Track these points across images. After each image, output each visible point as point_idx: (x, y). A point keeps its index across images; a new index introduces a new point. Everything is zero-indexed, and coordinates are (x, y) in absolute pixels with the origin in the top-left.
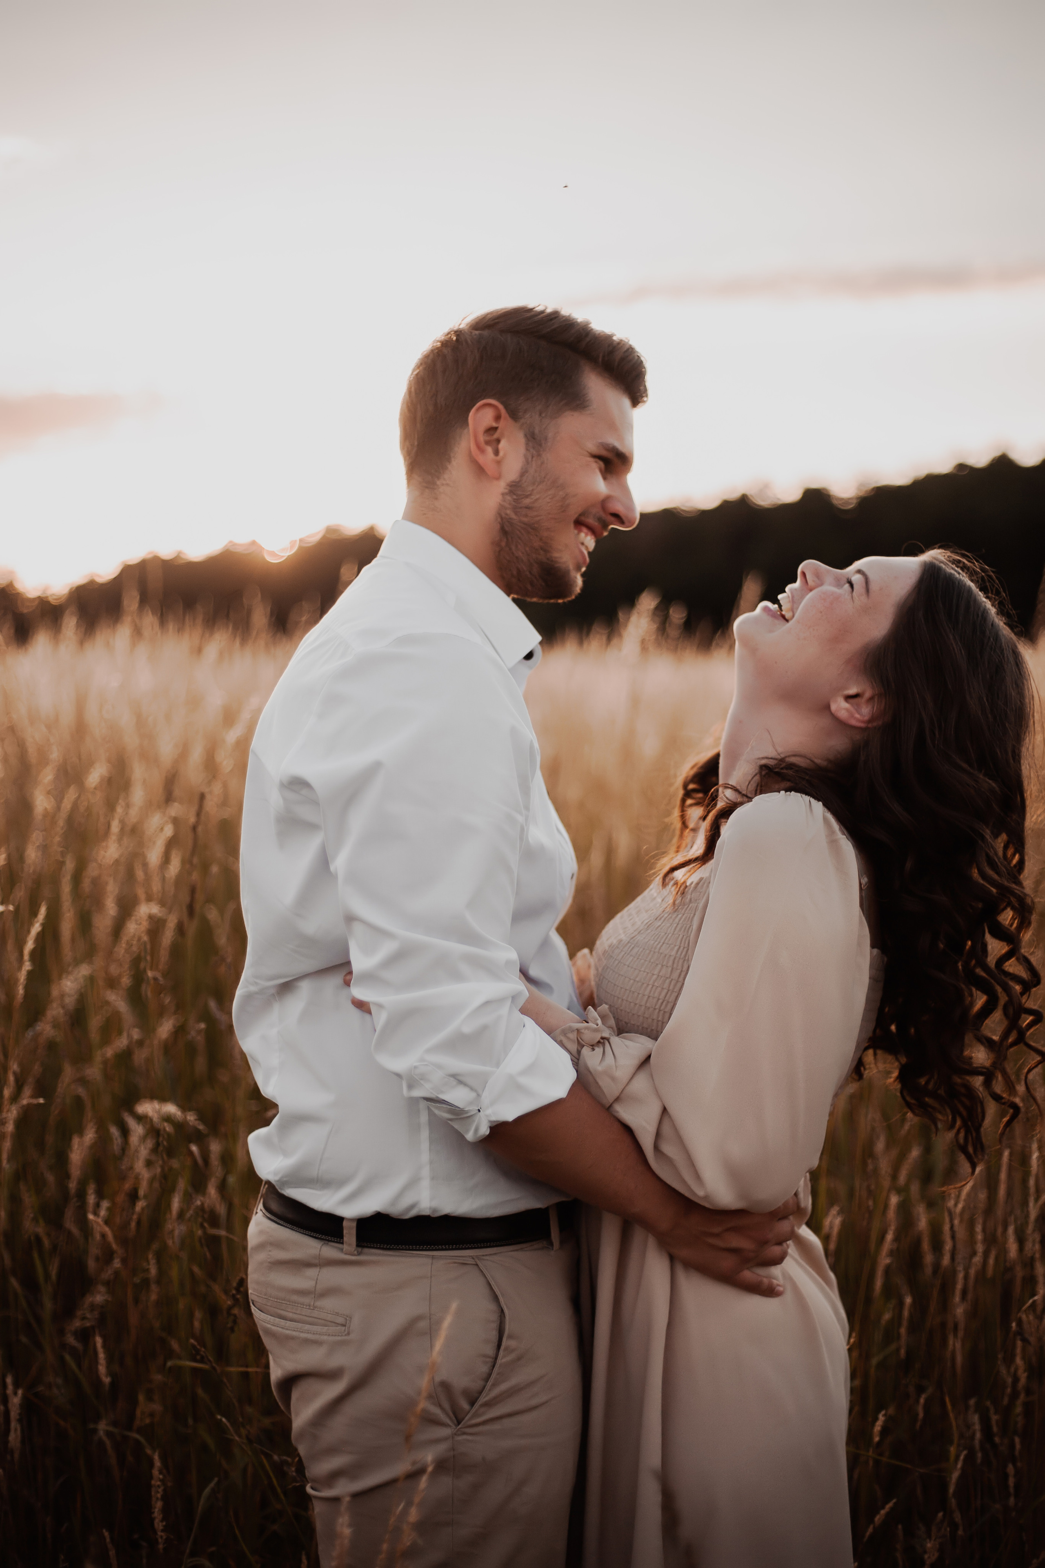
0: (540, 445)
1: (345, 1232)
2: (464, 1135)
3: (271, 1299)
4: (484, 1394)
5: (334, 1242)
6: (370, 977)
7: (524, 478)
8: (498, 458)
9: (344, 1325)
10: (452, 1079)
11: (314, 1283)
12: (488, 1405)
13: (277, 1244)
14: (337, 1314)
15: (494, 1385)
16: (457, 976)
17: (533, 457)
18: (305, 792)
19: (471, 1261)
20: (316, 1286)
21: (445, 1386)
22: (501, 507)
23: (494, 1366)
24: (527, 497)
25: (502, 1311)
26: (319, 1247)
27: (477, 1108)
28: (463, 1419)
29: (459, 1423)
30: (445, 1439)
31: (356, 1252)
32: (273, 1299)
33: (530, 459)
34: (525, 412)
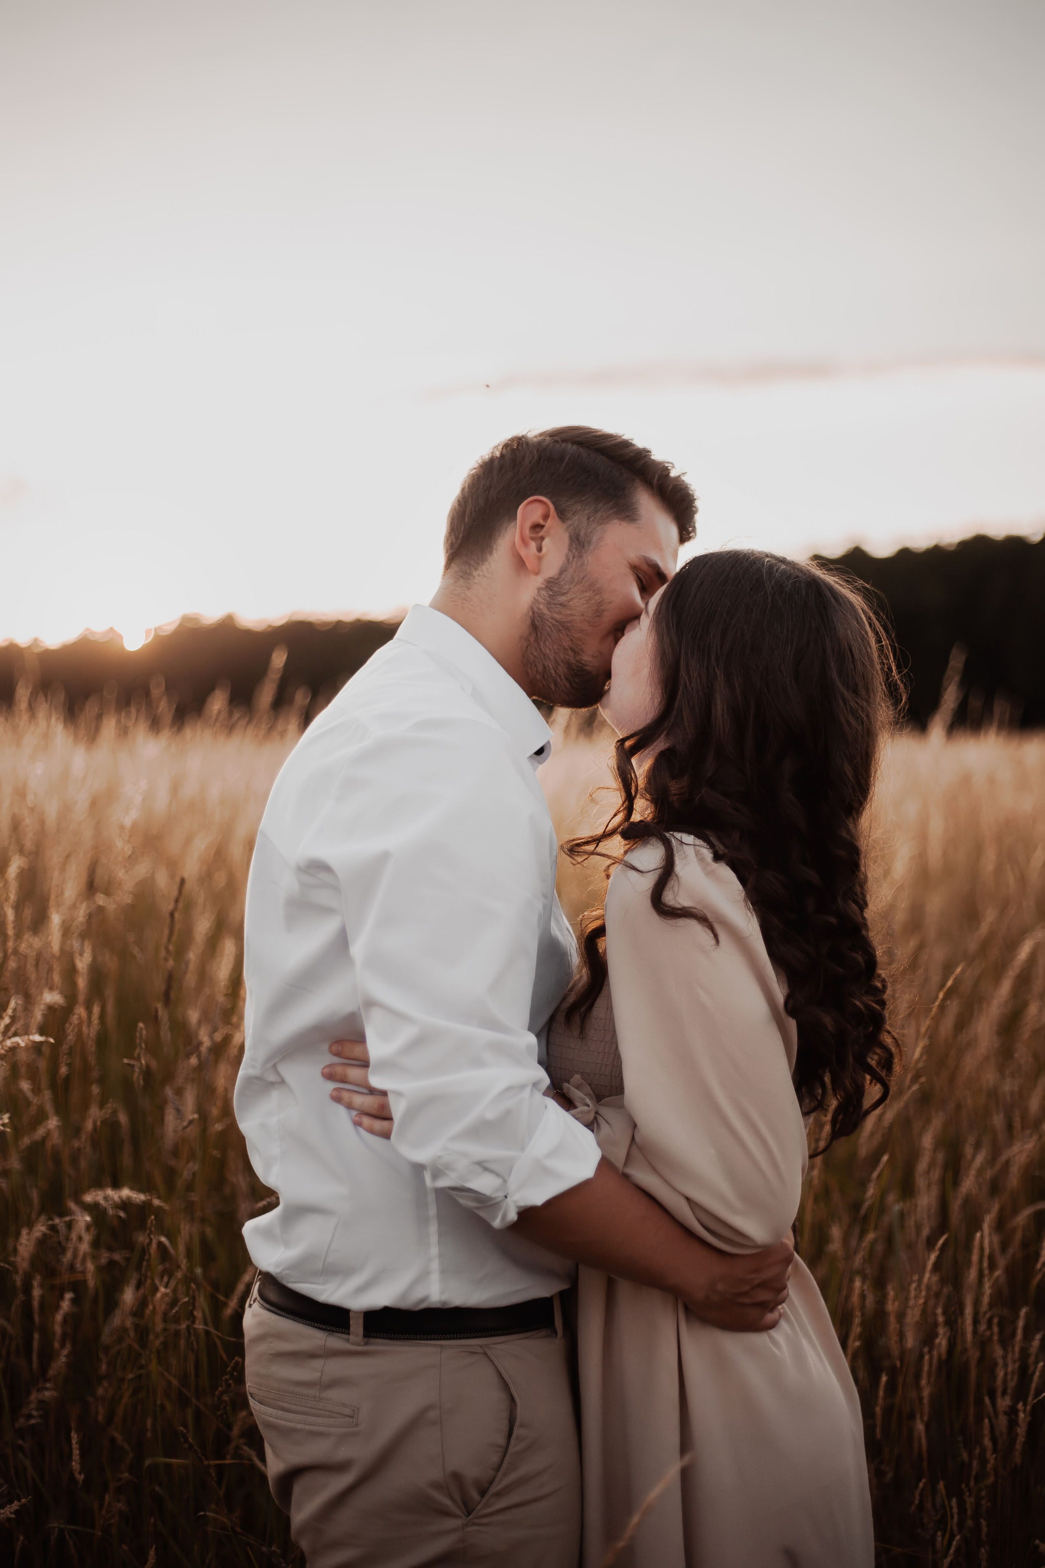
0: (583, 547)
1: (351, 1322)
2: (490, 1222)
3: (273, 1392)
4: (494, 1485)
5: (339, 1332)
6: (388, 1065)
7: (563, 576)
8: (541, 554)
9: (352, 1417)
10: (477, 1167)
11: (320, 1373)
12: (498, 1495)
13: (279, 1336)
14: (344, 1405)
15: (505, 1475)
16: (477, 1062)
17: (574, 558)
18: (323, 876)
19: (479, 1350)
20: (321, 1377)
21: (456, 1477)
22: (535, 601)
23: (504, 1456)
24: (563, 594)
25: (512, 1399)
26: (325, 1338)
27: (504, 1195)
28: (474, 1510)
29: (469, 1513)
30: (454, 1530)
31: (363, 1343)
32: (276, 1392)
33: (571, 560)
34: (574, 513)
